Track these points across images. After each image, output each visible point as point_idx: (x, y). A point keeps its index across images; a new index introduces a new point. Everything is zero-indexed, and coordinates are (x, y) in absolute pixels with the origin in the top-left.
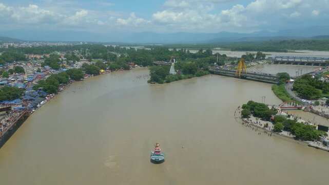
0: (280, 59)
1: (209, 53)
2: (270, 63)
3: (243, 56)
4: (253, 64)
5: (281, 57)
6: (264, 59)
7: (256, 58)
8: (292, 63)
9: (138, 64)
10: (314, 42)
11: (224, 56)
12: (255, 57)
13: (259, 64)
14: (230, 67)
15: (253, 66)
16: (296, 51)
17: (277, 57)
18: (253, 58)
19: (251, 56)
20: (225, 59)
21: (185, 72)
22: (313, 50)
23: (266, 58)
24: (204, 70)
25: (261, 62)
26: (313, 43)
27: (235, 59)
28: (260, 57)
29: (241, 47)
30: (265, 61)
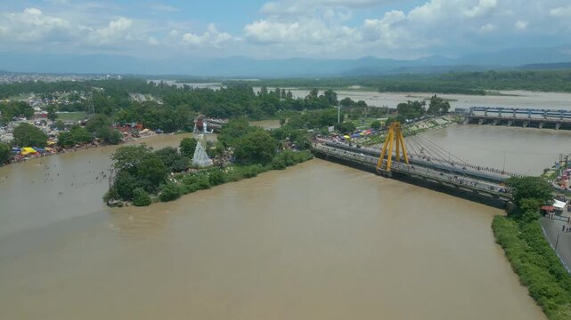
0: (481, 114)
1: (330, 98)
2: (460, 123)
3: (401, 106)
4: (422, 125)
5: (485, 109)
6: (445, 112)
7: (429, 112)
8: (510, 123)
9: (152, 128)
10: (532, 74)
11: (362, 104)
12: (427, 107)
13: (437, 125)
14: (368, 136)
15: (423, 130)
16: (502, 92)
17: (474, 109)
18: (423, 112)
19: (417, 106)
20: (360, 112)
21: (239, 159)
22: (531, 90)
23: (450, 110)
24: (299, 148)
25: (439, 121)
26: (530, 77)
27: (384, 111)
28: (439, 108)
29: (397, 85)
30: (449, 118)
